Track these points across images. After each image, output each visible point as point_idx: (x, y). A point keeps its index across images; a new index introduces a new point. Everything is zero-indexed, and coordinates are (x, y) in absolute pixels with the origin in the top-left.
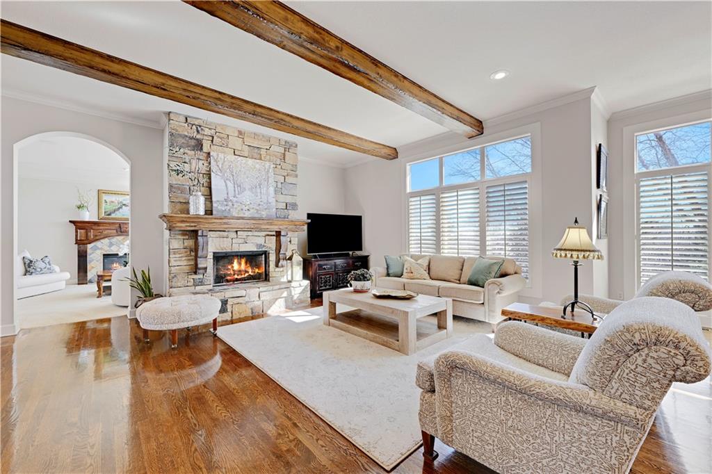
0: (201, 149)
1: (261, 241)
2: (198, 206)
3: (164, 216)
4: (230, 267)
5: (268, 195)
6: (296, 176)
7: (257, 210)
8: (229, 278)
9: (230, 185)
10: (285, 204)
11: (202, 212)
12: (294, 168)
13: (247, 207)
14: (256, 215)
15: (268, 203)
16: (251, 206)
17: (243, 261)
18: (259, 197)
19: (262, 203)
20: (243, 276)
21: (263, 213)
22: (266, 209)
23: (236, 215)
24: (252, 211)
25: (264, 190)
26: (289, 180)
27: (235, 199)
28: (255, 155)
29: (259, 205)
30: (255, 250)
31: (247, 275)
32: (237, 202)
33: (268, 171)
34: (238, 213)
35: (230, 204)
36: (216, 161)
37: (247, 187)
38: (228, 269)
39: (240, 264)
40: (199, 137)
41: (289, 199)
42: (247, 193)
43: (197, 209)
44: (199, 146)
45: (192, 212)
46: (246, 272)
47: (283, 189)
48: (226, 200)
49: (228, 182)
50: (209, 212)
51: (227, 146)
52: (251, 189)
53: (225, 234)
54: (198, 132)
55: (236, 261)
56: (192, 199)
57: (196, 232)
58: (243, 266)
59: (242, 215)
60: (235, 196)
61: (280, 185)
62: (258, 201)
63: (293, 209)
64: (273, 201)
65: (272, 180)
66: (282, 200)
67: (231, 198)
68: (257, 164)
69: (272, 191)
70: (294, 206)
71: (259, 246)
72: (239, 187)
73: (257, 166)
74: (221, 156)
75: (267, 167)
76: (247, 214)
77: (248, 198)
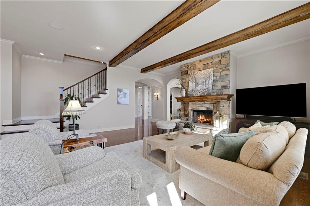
0: (188, 74)
1: (208, 106)
3: (176, 98)
4: (199, 118)
5: (208, 84)
6: (229, 69)
7: (203, 92)
8: (198, 121)
9: (194, 84)
10: (221, 87)
11: (184, 96)
13: (199, 92)
14: (202, 95)
15: (208, 88)
16: (201, 91)
18: (204, 86)
19: (205, 89)
20: (203, 121)
21: (205, 93)
22: (207, 91)
23: (195, 95)
24: (201, 93)
26: (223, 73)
27: (195, 89)
28: (206, 68)
29: (204, 90)
30: (206, 109)
31: (204, 121)
32: (196, 90)
33: (210, 73)
34: (196, 95)
35: (193, 91)
36: (191, 76)
37: (200, 83)
38: (198, 118)
39: (202, 117)
40: (187, 70)
41: (223, 84)
42: (200, 85)
43: (183, 95)
44: (187, 72)
46: (204, 120)
47: (220, 79)
48: (192, 90)
49: (194, 83)
50: (186, 95)
51: (196, 69)
52: (201, 84)
53: (194, 103)
54: (187, 68)
55: (201, 116)
58: (203, 118)
59: (197, 95)
60: (195, 88)
61: (218, 78)
62: (204, 88)
63: (225, 89)
64: (211, 87)
65: (212, 77)
66: (219, 84)
67: (194, 89)
68: (205, 72)
69: (211, 82)
70: (226, 87)
71: (208, 108)
72: (197, 84)
73: (205, 73)
74: (193, 74)
75: (210, 71)
76: (199, 95)
77: (200, 87)
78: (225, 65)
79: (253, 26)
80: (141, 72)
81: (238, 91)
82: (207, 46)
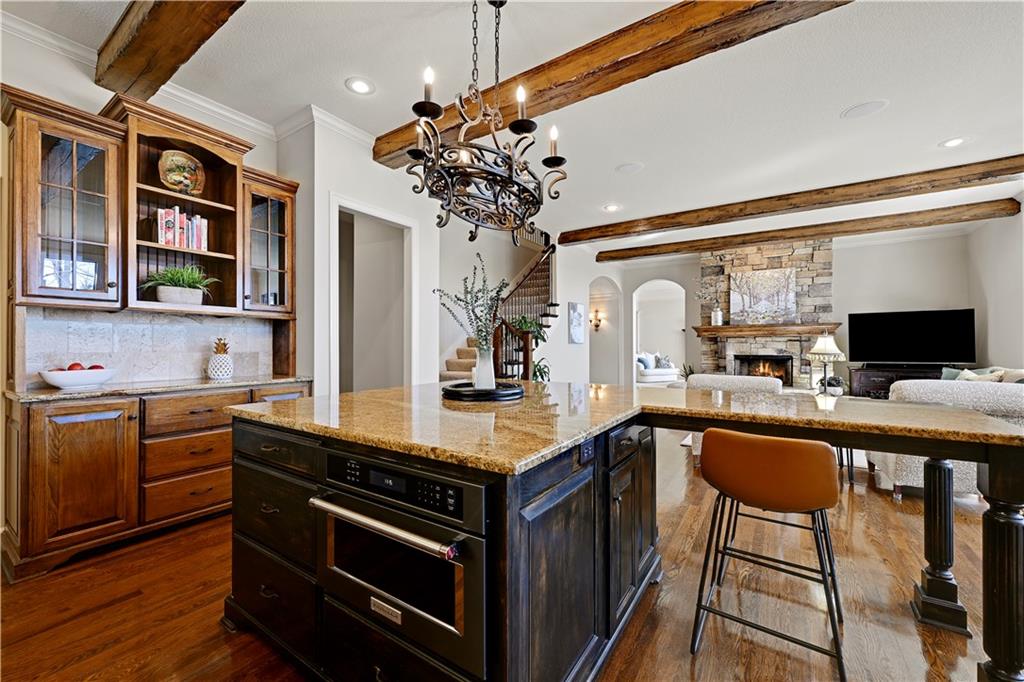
0: (723, 273)
1: (782, 346)
2: (718, 318)
3: (696, 329)
5: (786, 300)
6: (831, 274)
7: (772, 317)
9: (746, 298)
10: (813, 308)
11: (720, 323)
12: (828, 265)
13: (762, 316)
14: (772, 322)
15: (786, 308)
16: (767, 314)
17: (767, 365)
18: (776, 304)
19: (779, 310)
21: (778, 319)
22: (783, 315)
24: (767, 319)
25: (783, 297)
26: (819, 280)
28: (776, 265)
29: (776, 312)
30: (775, 354)
32: (752, 312)
33: (789, 277)
34: (753, 322)
35: (746, 314)
36: (734, 280)
37: (763, 296)
40: (722, 264)
41: (819, 301)
42: (763, 302)
43: (716, 322)
44: (721, 270)
45: (713, 323)
47: (811, 291)
48: (742, 311)
49: (744, 295)
50: (726, 323)
51: (746, 264)
52: (767, 299)
53: (744, 340)
54: (721, 260)
55: (761, 364)
56: (713, 314)
57: (716, 338)
59: (756, 323)
60: (750, 307)
61: (806, 288)
62: (775, 308)
63: (825, 311)
64: (793, 307)
65: (792, 285)
66: (809, 303)
67: (747, 309)
68: (776, 273)
69: (792, 296)
70: (826, 308)
71: (781, 351)
72: (755, 298)
73: (776, 275)
74: (739, 274)
75: (787, 273)
76: (762, 322)
77: (763, 306)
78: (824, 264)
79: (919, 213)
80: (597, 261)
81: (853, 318)
82: (820, 229)
